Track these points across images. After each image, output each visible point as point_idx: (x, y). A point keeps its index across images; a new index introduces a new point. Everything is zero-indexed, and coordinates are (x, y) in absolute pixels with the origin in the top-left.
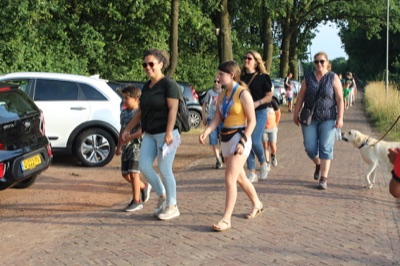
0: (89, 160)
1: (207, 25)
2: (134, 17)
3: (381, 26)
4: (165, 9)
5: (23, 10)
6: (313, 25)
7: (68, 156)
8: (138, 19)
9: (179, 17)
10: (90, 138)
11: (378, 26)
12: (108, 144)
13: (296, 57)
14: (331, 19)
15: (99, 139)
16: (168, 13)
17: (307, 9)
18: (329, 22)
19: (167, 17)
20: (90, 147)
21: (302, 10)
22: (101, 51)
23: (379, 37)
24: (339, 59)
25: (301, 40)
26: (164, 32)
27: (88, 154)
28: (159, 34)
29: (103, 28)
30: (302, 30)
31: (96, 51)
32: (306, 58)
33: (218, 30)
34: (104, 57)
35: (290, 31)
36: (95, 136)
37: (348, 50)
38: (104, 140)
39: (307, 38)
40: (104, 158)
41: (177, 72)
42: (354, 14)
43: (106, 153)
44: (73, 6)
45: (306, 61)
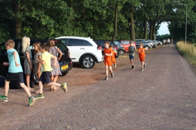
0: (86, 66)
1: (126, 23)
4: (113, 17)
5: (66, 16)
6: (160, 23)
7: (79, 65)
8: (104, 20)
9: (117, 19)
10: (87, 59)
12: (92, 61)
13: (154, 33)
14: (165, 21)
15: (90, 59)
17: (158, 17)
20: (87, 62)
21: (157, 18)
22: (92, 31)
26: (112, 24)
27: (86, 64)
30: (156, 25)
31: (90, 31)
32: (157, 33)
33: (130, 24)
34: (93, 33)
37: (170, 31)
38: (91, 59)
39: (158, 27)
40: (91, 66)
41: (116, 38)
42: (174, 19)
43: (92, 64)
44: (83, 16)
45: (157, 35)
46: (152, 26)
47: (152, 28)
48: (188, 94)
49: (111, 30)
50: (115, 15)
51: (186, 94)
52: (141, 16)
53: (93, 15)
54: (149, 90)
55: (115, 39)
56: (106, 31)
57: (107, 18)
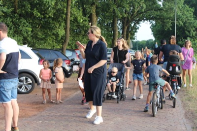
0: (21, 90)
1: (85, 21)
2: (48, 16)
3: (171, 23)
4: (63, 13)
6: (138, 23)
8: (49, 17)
9: (71, 16)
10: (22, 78)
11: (170, 24)
12: (31, 82)
13: (129, 38)
14: (147, 19)
15: (26, 79)
16: (65, 14)
17: (135, 14)
18: (146, 21)
19: (65, 16)
20: (22, 83)
21: (133, 14)
22: (30, 33)
23: (171, 29)
24: (150, 40)
25: (132, 30)
26: (63, 24)
27: (20, 87)
28: (60, 25)
29: (31, 21)
30: (132, 25)
31: (27, 33)
32: (134, 39)
33: (90, 24)
34: (31, 36)
35: (127, 25)
36: (24, 78)
37: (155, 35)
38: (29, 80)
39: (135, 29)
40: (29, 89)
41: (69, 45)
42: (158, 17)
43: (30, 86)
44: (15, 9)
45: (134, 41)
46: (126, 28)
47: (126, 30)
48: (165, 127)
49: (62, 32)
50: (67, 9)
51: (163, 126)
52: (107, 12)
53: (32, 9)
54: (112, 122)
55: (66, 46)
56: (54, 34)
57: (54, 14)
